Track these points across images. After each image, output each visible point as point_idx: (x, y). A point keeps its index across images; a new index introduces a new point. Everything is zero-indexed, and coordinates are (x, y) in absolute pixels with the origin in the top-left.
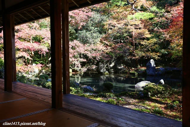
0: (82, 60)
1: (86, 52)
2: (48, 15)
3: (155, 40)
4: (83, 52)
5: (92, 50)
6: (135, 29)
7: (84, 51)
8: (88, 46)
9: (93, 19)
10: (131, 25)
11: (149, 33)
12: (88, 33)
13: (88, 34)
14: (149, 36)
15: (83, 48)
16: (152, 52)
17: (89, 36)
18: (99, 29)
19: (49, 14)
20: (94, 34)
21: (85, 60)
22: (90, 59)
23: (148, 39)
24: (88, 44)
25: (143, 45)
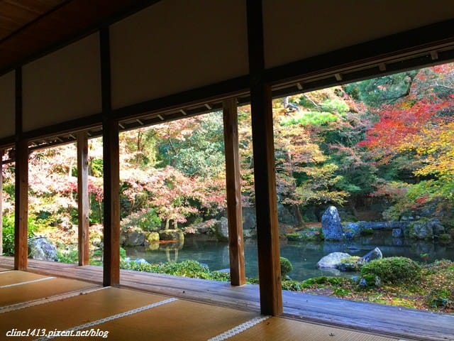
0: (189, 210)
1: (197, 193)
2: (160, 119)
3: (334, 166)
4: (189, 195)
5: (210, 188)
6: (294, 144)
7: (193, 192)
8: (201, 181)
9: (209, 125)
10: (285, 137)
11: (321, 152)
12: (200, 153)
13: (200, 156)
14: (322, 159)
15: (189, 186)
16: (330, 191)
17: (201, 159)
18: (220, 146)
19: (162, 119)
20: (213, 157)
21: (195, 211)
22: (205, 209)
23: (320, 164)
24: (200, 178)
25: (311, 177)
